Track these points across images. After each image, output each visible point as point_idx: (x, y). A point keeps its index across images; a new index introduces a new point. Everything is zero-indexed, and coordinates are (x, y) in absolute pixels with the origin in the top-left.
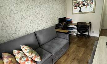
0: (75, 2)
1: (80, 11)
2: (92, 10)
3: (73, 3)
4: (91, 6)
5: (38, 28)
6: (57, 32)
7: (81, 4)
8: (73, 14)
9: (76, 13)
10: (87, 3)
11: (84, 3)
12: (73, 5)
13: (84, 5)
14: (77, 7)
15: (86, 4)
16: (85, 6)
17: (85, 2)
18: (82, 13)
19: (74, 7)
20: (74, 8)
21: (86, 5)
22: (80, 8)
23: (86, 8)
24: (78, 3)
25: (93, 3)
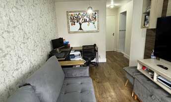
0: (72, 15)
1: (81, 29)
2: (96, 29)
3: (68, 16)
4: (94, 23)
5: (17, 70)
6: (63, 67)
8: (69, 33)
10: (90, 19)
11: (85, 18)
12: (68, 18)
13: (85, 21)
14: (76, 23)
15: (88, 20)
16: (87, 23)
17: (87, 17)
18: (84, 32)
19: (71, 21)
20: (70, 24)
22: (80, 24)
23: (88, 25)
24: (76, 16)
25: (96, 20)
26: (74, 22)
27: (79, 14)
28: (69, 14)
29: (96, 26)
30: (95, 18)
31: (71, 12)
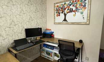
0: (58, 6)
1: (65, 20)
2: (85, 20)
3: (54, 7)
4: (82, 13)
7: (67, 9)
8: (54, 24)
9: (59, 23)
10: (76, 8)
11: (71, 7)
12: (54, 10)
13: (71, 11)
14: (61, 14)
16: (73, 13)
17: (73, 6)
18: (68, 24)
19: (56, 13)
20: (56, 15)
21: (74, 11)
22: (65, 15)
24: (61, 6)
25: (85, 8)
26: (60, 13)
27: (65, 4)
28: (56, 5)
29: (85, 17)
30: (85, 6)
31: (57, 3)
